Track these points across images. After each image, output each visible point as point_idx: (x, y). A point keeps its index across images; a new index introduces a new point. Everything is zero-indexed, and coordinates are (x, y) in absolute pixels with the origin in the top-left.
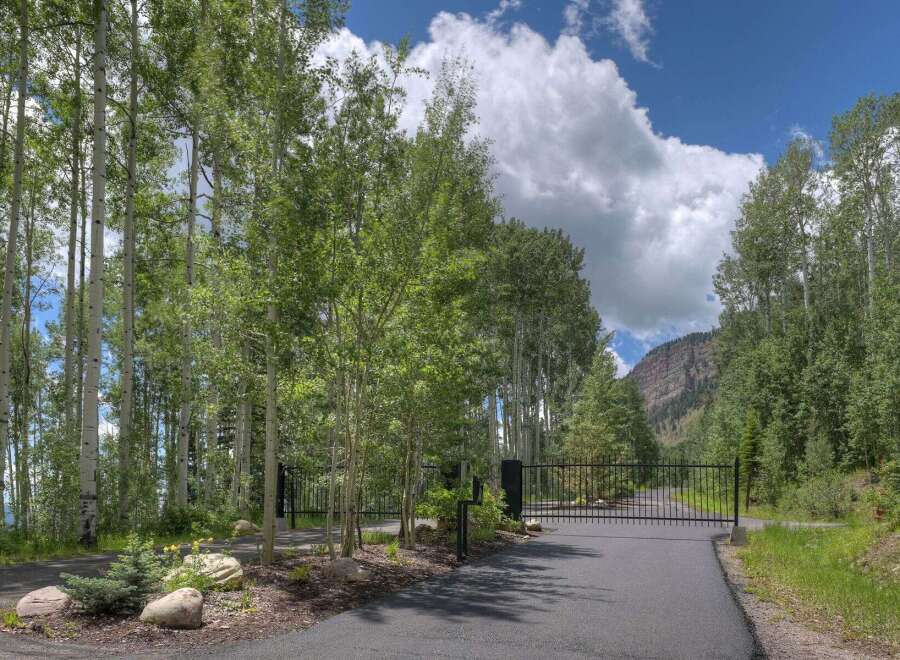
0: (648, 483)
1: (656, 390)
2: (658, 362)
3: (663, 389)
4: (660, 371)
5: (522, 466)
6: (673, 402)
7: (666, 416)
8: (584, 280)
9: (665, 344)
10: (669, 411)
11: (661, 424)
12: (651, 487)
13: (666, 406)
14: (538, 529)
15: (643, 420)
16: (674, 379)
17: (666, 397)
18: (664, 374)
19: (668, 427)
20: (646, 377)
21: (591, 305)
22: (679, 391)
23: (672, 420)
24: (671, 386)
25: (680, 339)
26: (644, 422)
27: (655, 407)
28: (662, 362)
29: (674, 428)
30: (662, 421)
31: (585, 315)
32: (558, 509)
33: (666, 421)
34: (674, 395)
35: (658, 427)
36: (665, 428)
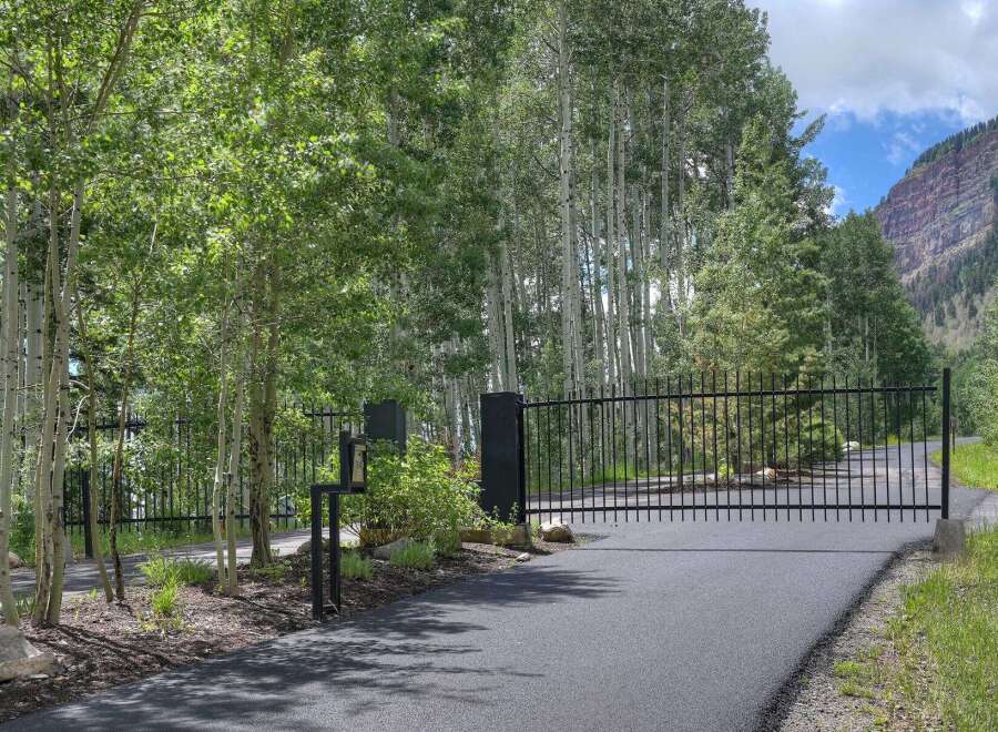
0: (905, 430)
1: (935, 234)
2: (939, 178)
3: (948, 232)
4: (943, 196)
5: (522, 407)
6: (970, 257)
7: (957, 288)
8: (756, 11)
9: (952, 139)
10: (962, 278)
11: (945, 306)
12: (911, 438)
13: (956, 265)
14: (563, 537)
15: (894, 299)
16: (970, 210)
17: (955, 249)
18: (953, 200)
19: (959, 311)
20: (914, 209)
21: (774, 65)
22: (982, 236)
23: (968, 297)
24: (966, 226)
25: (982, 126)
26: (896, 304)
27: (933, 270)
28: (945, 175)
29: (973, 312)
30: (948, 298)
31: (760, 85)
32: (670, 491)
33: (957, 299)
34: (973, 243)
35: (941, 312)
36: (953, 314)
